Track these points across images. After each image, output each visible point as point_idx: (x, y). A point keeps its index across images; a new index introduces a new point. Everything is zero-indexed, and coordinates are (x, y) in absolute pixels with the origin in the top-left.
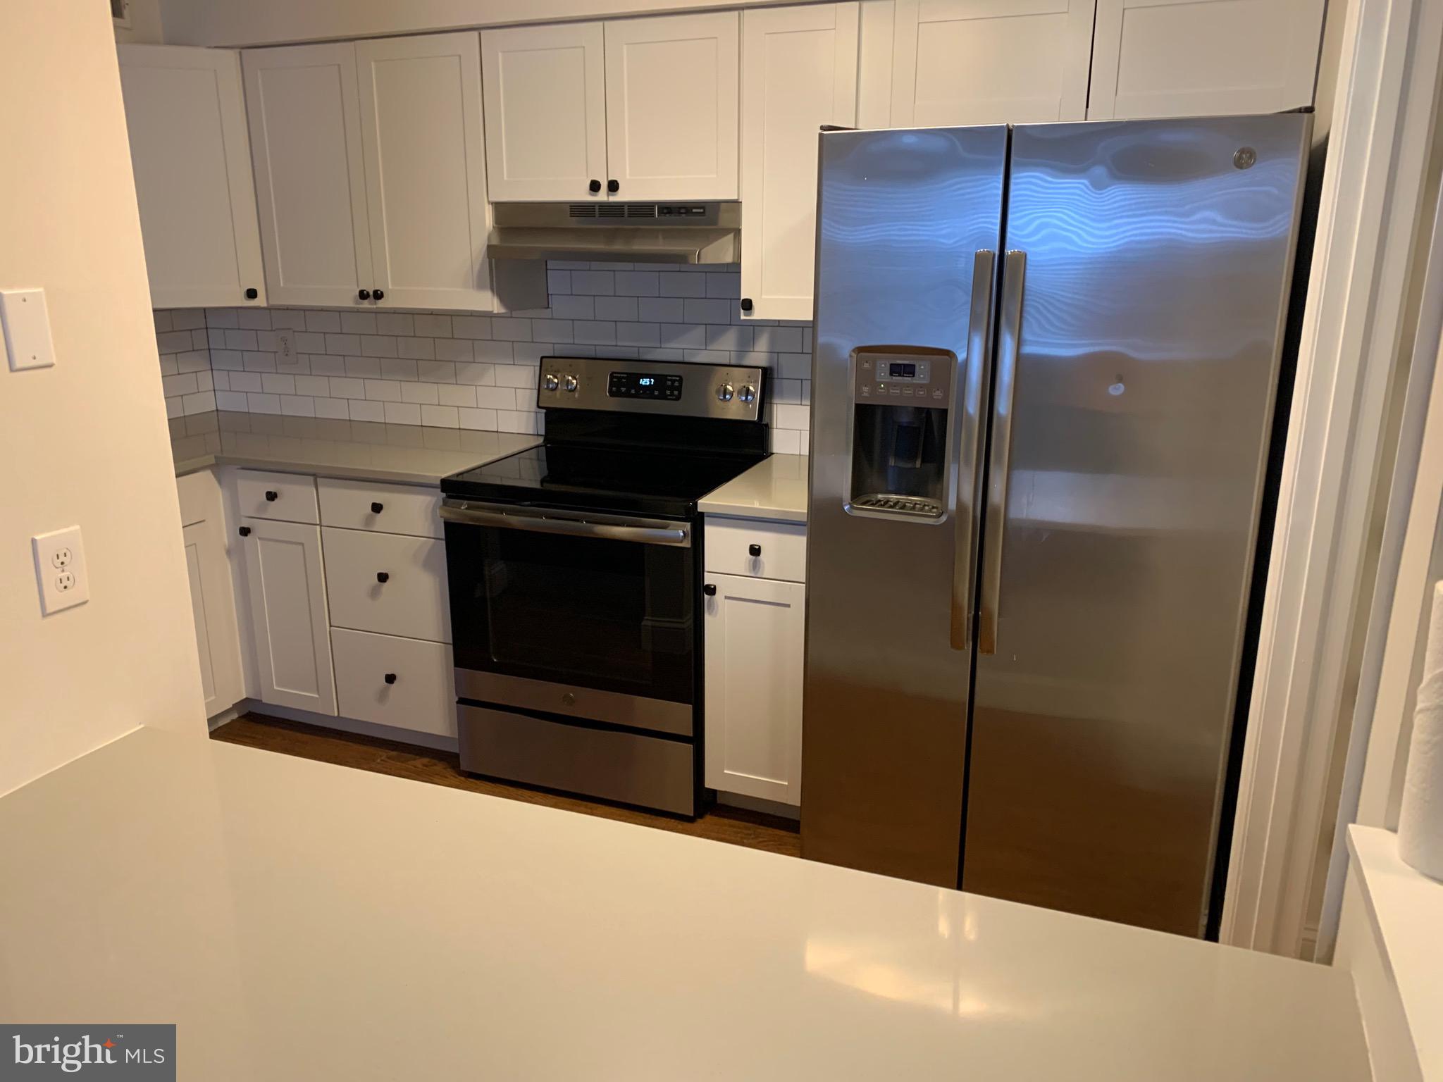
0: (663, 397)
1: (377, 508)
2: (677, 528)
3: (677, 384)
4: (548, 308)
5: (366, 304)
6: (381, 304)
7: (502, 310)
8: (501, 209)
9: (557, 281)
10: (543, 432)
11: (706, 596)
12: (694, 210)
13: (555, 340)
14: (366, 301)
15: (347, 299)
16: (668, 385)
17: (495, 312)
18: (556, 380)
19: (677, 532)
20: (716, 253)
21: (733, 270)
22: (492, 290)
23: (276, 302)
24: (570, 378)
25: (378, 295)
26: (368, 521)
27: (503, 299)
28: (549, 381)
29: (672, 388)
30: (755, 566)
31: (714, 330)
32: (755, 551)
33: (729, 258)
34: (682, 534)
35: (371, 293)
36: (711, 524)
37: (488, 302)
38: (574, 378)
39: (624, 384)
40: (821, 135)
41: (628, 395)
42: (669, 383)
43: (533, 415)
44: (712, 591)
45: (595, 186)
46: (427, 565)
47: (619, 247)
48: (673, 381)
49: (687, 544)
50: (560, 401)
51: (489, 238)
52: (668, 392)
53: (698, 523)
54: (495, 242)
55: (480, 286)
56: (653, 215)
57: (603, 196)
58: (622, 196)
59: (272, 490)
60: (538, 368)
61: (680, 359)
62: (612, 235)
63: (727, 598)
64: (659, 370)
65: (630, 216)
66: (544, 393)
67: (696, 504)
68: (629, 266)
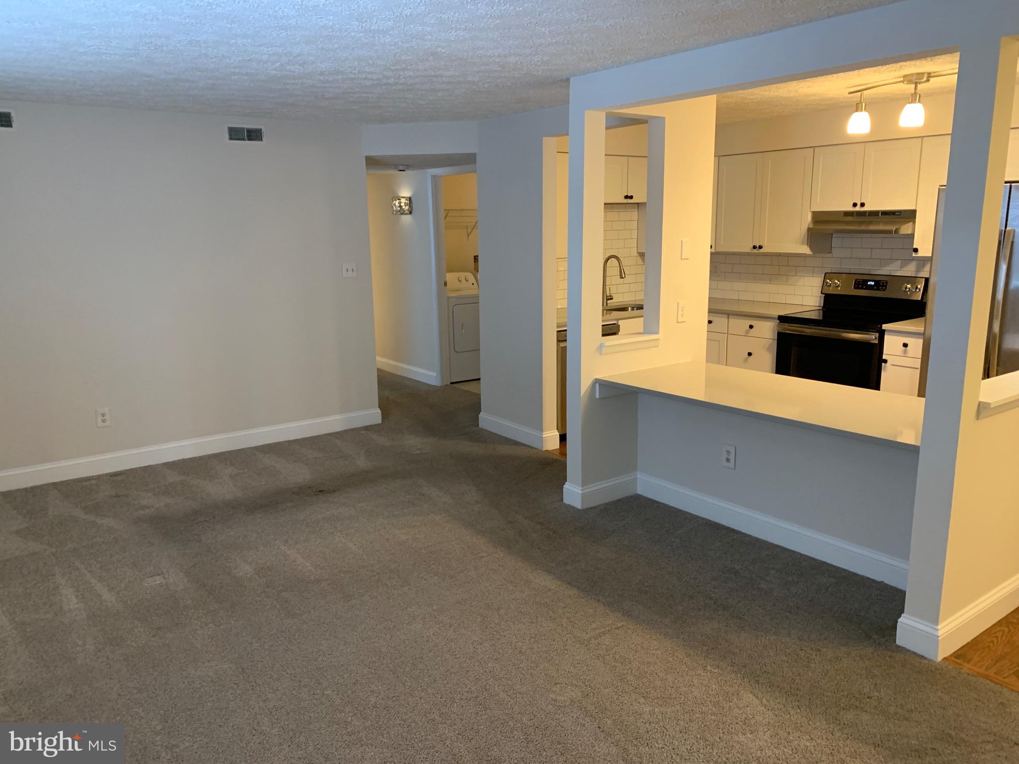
0: (878, 289)
1: (751, 327)
2: (873, 335)
3: (885, 284)
4: (831, 253)
5: (755, 251)
6: (761, 251)
7: (811, 253)
8: (815, 214)
9: (836, 242)
10: (822, 305)
11: (883, 364)
12: (897, 213)
13: (832, 265)
14: (755, 250)
15: (748, 249)
16: (880, 284)
17: (808, 253)
18: (830, 282)
19: (873, 337)
20: (905, 229)
21: (912, 236)
22: (808, 245)
23: (718, 250)
24: (837, 281)
25: (760, 247)
26: (747, 332)
27: (811, 249)
28: (827, 282)
29: (883, 286)
30: (905, 352)
31: (906, 262)
32: (905, 345)
33: (910, 232)
34: (874, 337)
35: (758, 247)
36: (888, 335)
37: (806, 250)
38: (839, 281)
39: (861, 284)
40: (939, 189)
41: (862, 288)
42: (881, 284)
43: (819, 298)
44: (886, 361)
45: (855, 205)
46: (769, 349)
47: (863, 228)
48: (883, 283)
49: (876, 342)
50: (831, 291)
51: (809, 225)
52: (880, 288)
53: (882, 334)
54: (811, 226)
55: (803, 244)
56: (878, 215)
57: (858, 208)
58: (866, 209)
59: (711, 320)
60: (823, 278)
61: (889, 274)
62: (861, 223)
63: (892, 365)
64: (878, 278)
65: (869, 216)
66: (825, 287)
67: (881, 327)
68: (869, 235)
